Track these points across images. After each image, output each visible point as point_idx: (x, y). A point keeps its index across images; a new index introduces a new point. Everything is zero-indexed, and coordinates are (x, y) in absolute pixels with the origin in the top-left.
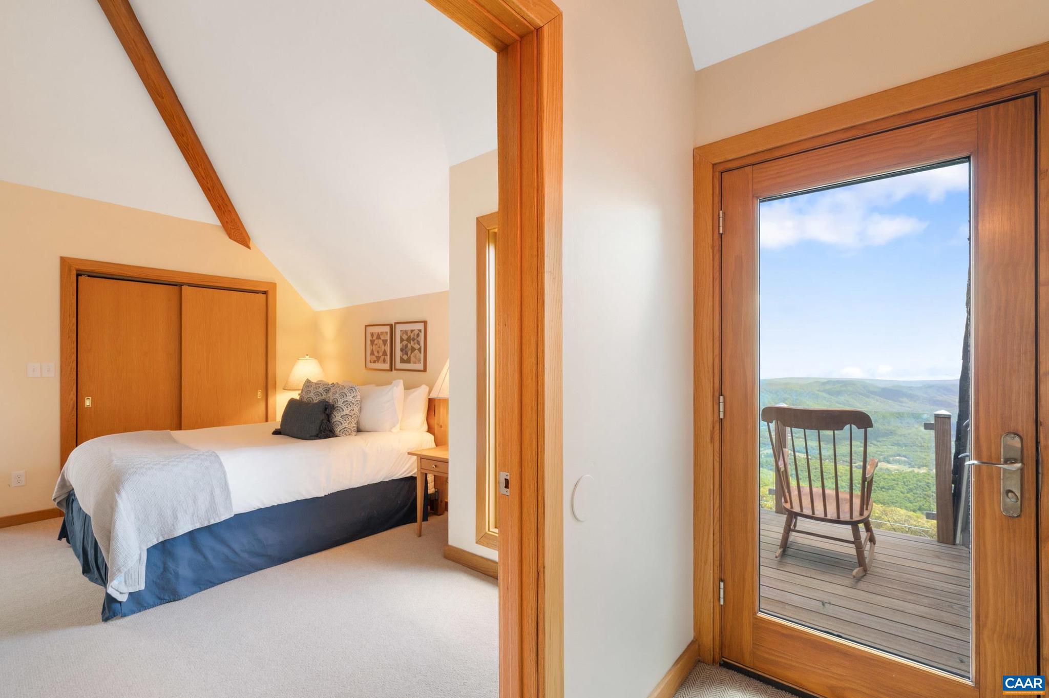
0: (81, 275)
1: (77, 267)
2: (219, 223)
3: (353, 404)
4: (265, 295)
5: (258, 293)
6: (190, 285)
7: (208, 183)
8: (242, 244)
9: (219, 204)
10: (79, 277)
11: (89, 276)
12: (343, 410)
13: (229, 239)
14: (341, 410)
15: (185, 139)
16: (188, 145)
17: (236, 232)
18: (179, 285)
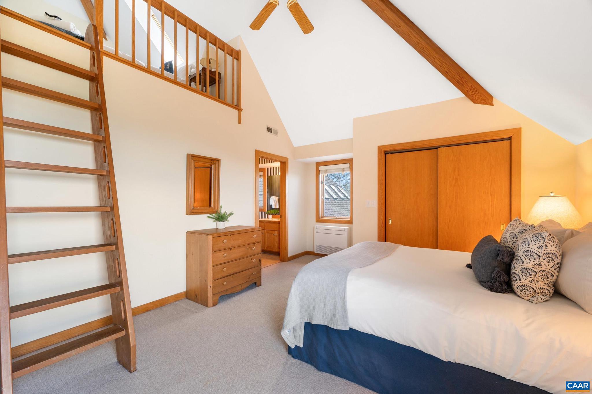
0: (388, 154)
1: (384, 150)
2: (463, 95)
3: (539, 256)
4: (509, 141)
5: (503, 141)
6: (444, 146)
7: (444, 68)
8: (485, 104)
9: (456, 79)
10: (387, 155)
11: (391, 153)
12: (523, 262)
13: (474, 104)
14: (520, 261)
15: (420, 45)
16: (424, 48)
17: (477, 96)
18: (436, 148)
